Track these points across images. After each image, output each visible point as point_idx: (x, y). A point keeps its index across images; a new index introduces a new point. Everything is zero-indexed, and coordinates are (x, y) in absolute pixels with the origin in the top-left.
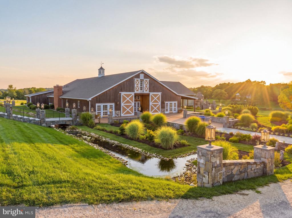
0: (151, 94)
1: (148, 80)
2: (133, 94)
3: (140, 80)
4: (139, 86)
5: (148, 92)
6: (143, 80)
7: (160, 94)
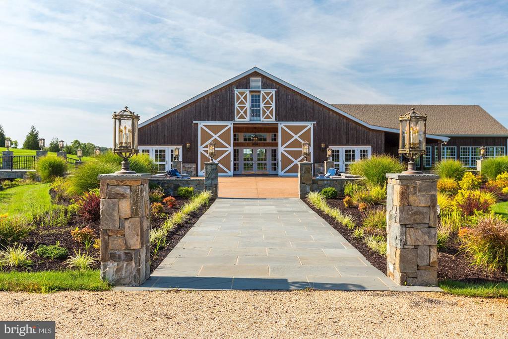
0: (282, 125)
1: (273, 92)
2: (230, 125)
3: (250, 92)
4: (248, 105)
5: (272, 120)
6: (260, 92)
7: (310, 125)
